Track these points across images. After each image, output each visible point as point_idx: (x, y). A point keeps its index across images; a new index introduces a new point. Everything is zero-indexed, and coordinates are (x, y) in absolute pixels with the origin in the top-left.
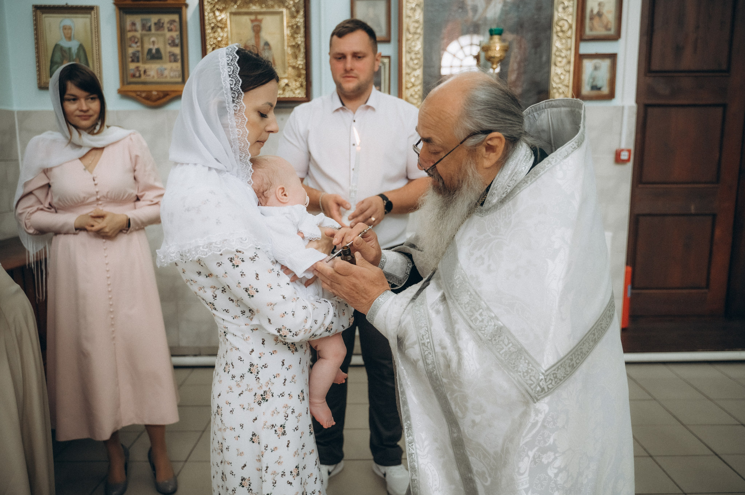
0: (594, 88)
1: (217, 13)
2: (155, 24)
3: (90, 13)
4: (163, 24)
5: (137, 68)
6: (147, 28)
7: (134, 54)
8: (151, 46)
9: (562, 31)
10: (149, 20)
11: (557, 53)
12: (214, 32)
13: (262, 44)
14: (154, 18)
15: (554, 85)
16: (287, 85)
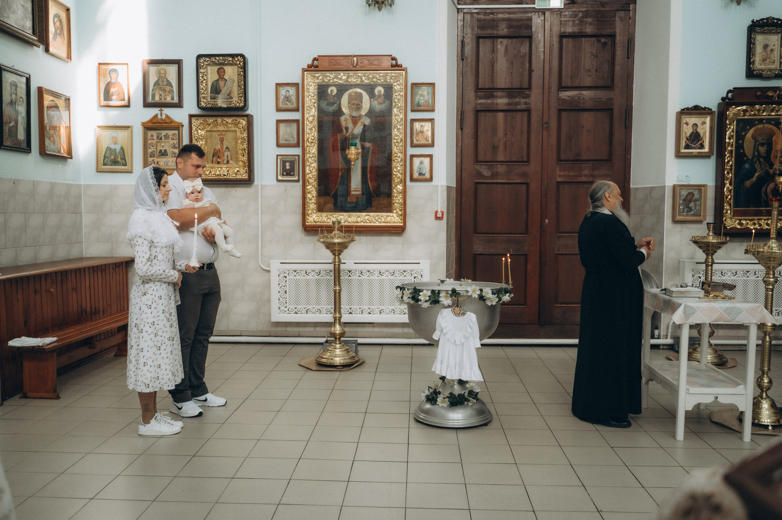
0: (420, 174)
1: (199, 131)
2: (164, 136)
3: (128, 130)
4: (169, 136)
5: (153, 160)
6: (160, 138)
7: (151, 152)
8: (162, 148)
9: (397, 142)
10: (161, 134)
11: (395, 155)
12: (197, 142)
13: (225, 148)
14: (164, 133)
15: (394, 173)
16: (238, 171)
